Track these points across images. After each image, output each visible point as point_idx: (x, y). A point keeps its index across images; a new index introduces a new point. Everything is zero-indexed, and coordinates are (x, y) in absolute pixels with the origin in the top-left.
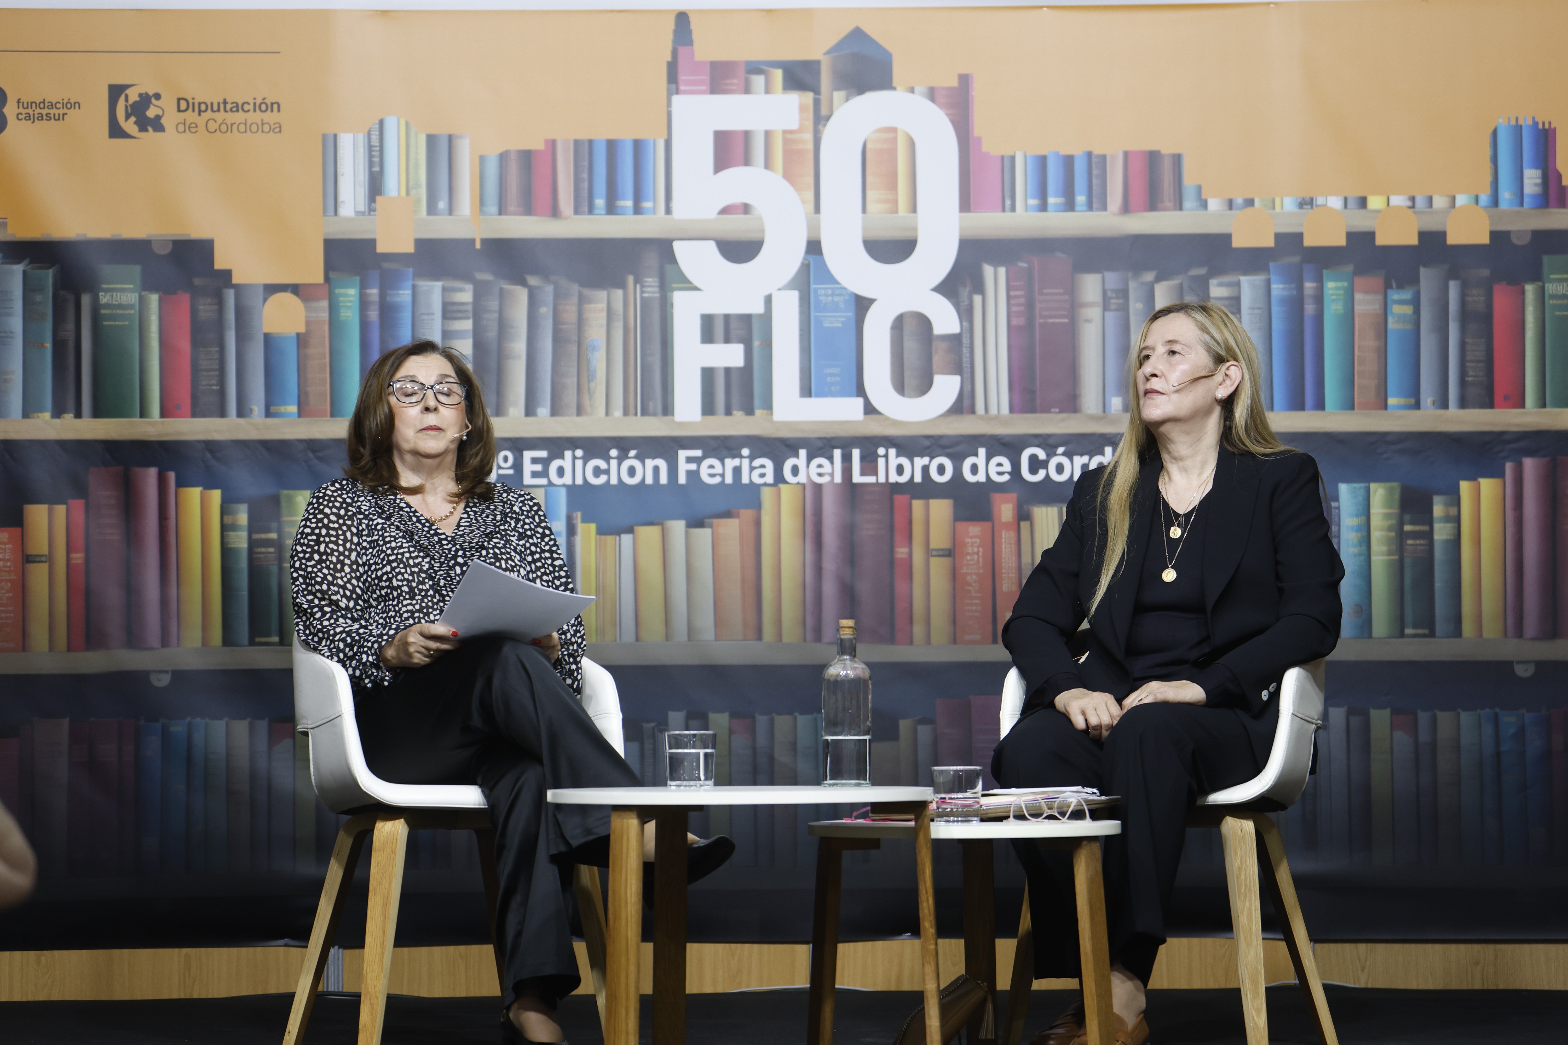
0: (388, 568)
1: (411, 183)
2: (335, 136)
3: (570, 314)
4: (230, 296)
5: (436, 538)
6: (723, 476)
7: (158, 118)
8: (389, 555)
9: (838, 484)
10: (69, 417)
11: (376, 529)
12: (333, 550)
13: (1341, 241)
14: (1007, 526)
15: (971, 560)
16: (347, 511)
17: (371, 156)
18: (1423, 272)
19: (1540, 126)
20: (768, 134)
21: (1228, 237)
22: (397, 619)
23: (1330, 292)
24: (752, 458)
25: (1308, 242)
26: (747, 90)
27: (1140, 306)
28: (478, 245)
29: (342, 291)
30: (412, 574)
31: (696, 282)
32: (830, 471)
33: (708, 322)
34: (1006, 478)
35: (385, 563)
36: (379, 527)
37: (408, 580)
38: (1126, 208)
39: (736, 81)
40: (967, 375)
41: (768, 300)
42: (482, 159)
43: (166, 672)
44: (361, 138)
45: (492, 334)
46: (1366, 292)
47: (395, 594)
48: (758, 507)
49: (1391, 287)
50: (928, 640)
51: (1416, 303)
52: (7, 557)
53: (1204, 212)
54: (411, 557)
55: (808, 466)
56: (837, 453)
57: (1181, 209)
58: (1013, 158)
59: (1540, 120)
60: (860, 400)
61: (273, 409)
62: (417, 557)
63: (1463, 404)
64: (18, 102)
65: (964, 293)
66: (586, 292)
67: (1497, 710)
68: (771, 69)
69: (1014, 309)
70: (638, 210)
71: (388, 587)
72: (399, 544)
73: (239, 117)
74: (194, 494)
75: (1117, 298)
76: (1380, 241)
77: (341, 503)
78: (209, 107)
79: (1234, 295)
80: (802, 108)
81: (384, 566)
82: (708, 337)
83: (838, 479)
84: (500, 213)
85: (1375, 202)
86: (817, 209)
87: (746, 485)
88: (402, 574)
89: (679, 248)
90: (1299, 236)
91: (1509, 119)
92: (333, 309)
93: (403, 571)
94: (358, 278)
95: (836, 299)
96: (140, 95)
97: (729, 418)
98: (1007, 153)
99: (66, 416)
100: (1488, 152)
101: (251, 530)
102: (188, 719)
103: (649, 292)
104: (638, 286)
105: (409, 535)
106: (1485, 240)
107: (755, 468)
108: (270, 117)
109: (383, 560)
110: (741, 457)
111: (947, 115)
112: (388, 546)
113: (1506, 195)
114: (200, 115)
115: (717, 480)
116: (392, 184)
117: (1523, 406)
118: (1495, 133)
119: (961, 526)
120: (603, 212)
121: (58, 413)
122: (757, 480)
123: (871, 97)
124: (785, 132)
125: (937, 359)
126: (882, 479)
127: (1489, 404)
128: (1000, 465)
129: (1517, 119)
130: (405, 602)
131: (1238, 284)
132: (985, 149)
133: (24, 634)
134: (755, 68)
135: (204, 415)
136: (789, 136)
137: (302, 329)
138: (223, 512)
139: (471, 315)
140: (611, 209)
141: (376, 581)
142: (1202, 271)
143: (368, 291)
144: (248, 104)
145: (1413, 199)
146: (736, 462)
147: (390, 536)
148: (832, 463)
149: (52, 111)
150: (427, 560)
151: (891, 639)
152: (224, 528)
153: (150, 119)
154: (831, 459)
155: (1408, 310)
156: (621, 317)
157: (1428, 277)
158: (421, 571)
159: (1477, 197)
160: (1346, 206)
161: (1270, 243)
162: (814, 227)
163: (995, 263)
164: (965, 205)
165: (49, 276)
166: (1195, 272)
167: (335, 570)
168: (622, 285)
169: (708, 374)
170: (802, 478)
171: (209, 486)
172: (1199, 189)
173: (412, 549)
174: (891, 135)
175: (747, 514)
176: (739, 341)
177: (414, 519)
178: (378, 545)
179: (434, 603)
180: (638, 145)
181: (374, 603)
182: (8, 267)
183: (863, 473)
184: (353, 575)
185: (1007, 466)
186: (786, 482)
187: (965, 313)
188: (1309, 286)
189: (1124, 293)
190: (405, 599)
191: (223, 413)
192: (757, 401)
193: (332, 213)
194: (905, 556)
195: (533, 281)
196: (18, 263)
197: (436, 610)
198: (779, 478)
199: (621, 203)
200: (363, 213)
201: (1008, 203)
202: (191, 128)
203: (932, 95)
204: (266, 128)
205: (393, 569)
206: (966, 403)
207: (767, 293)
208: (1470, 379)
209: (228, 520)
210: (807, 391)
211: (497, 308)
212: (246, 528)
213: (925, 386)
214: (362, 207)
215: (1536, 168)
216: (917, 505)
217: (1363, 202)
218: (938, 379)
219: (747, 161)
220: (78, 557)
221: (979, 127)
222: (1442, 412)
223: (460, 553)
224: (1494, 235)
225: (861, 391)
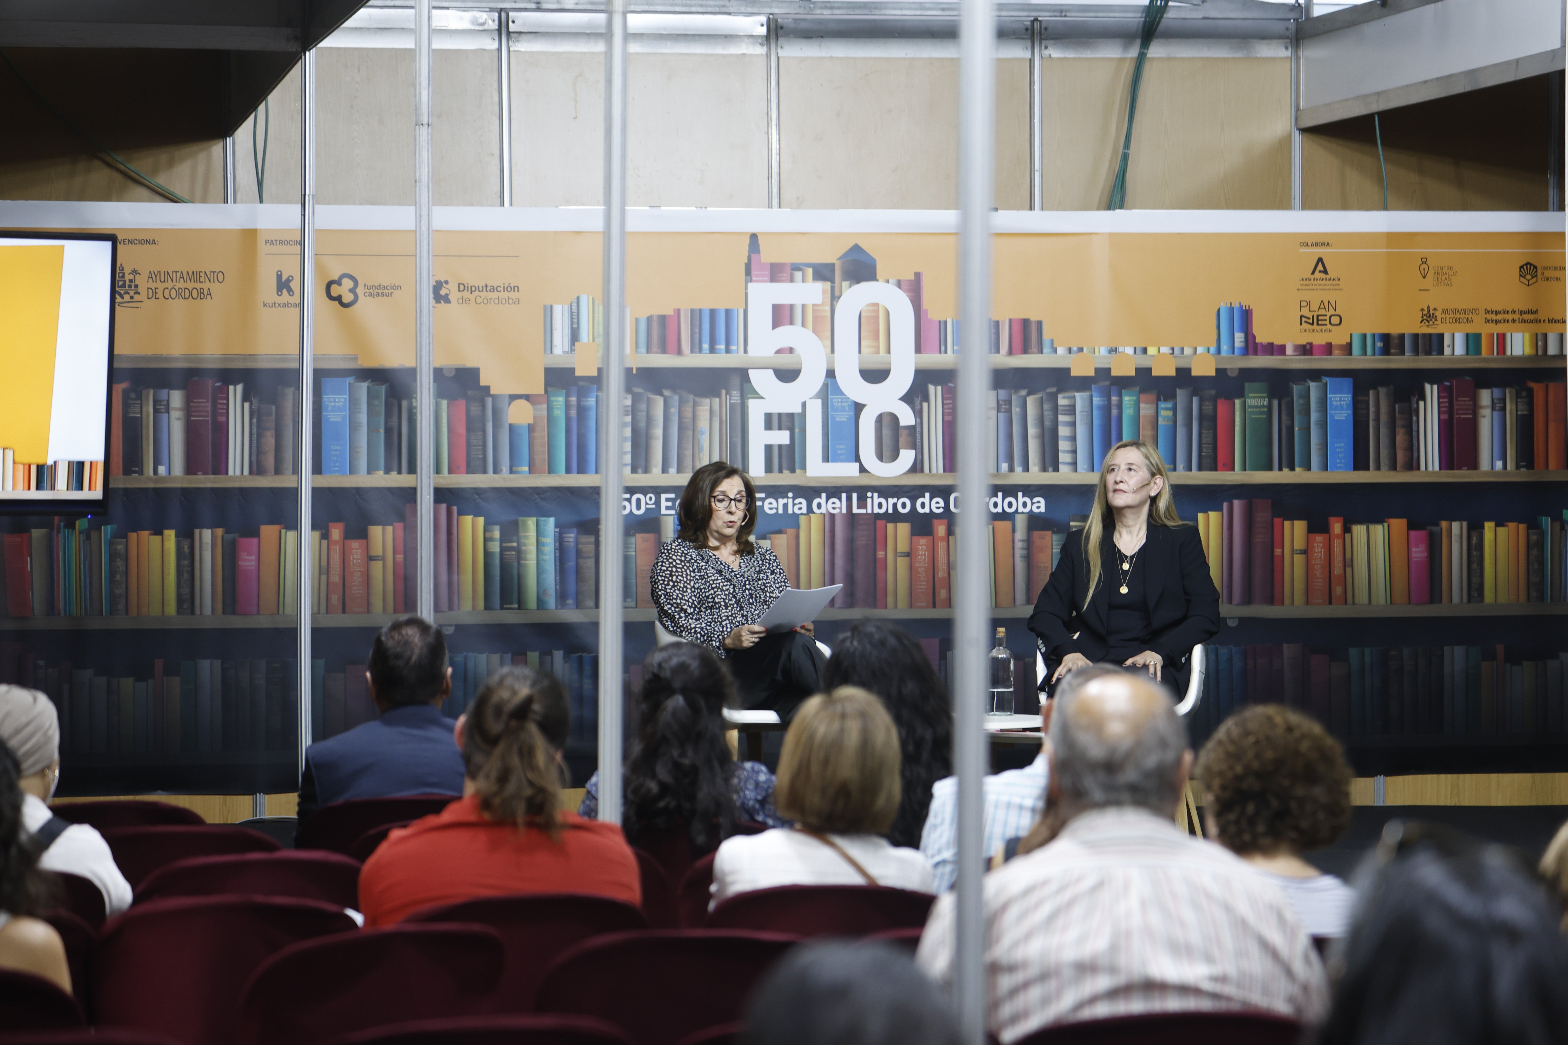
0: (712, 592)
1: (596, 335)
2: (551, 306)
3: (688, 412)
4: (489, 402)
5: (733, 574)
6: (777, 509)
7: (447, 295)
8: (712, 584)
9: (844, 514)
10: (394, 474)
11: (702, 569)
12: (680, 580)
13: (1132, 373)
14: (942, 539)
15: (921, 559)
16: (686, 558)
17: (572, 319)
18: (1178, 391)
19: (1244, 308)
20: (804, 307)
21: (1068, 370)
22: (719, 619)
23: (1126, 403)
24: (794, 498)
25: (1114, 373)
26: (792, 280)
27: (1018, 410)
28: (634, 372)
29: (555, 399)
30: (725, 595)
31: (762, 394)
32: (840, 506)
33: (768, 417)
34: (941, 510)
35: (710, 588)
36: (703, 568)
37: (723, 599)
38: (1011, 352)
39: (785, 275)
40: (919, 450)
41: (804, 405)
42: (637, 320)
43: (451, 625)
44: (566, 307)
45: (642, 424)
46: (1146, 403)
47: (717, 606)
48: (798, 527)
49: (1161, 400)
50: (896, 606)
51: (1174, 410)
52: (358, 557)
53: (1055, 355)
54: (724, 585)
55: (827, 503)
56: (844, 496)
57: (1042, 353)
58: (946, 322)
59: (1243, 304)
60: (857, 464)
61: (514, 469)
62: (726, 585)
63: (1200, 468)
64: (365, 286)
65: (917, 401)
66: (698, 399)
67: (1217, 646)
68: (806, 268)
69: (946, 411)
70: (728, 351)
71: (712, 602)
72: (716, 578)
73: (495, 295)
74: (468, 520)
75: (1005, 405)
76: (1154, 373)
77: (682, 554)
78: (478, 289)
79: (1072, 403)
80: (824, 292)
81: (709, 590)
82: (768, 426)
83: (844, 511)
84: (648, 353)
85: (1152, 351)
86: (833, 351)
87: (790, 514)
88: (720, 595)
89: (751, 373)
90: (1109, 370)
91: (1226, 303)
92: (550, 410)
93: (720, 593)
94: (564, 391)
95: (844, 404)
96: (437, 282)
97: (781, 474)
98: (943, 319)
99: (392, 473)
100: (1215, 322)
101: (502, 541)
102: (465, 653)
103: (734, 400)
104: (728, 396)
105: (720, 572)
106: (1213, 373)
107: (796, 504)
108: (513, 295)
109: (709, 587)
110: (788, 498)
111: (908, 296)
112: (710, 578)
113: (1225, 348)
114: (471, 293)
115: (774, 511)
116: (585, 335)
117: (1233, 470)
118: (1219, 311)
119: (915, 538)
120: (708, 352)
121: (387, 471)
122: (797, 511)
123: (864, 285)
124: (814, 305)
125: (902, 440)
126: (870, 511)
127: (1215, 468)
128: (938, 503)
129: (1231, 303)
130: (723, 611)
131: (1074, 397)
132: (929, 316)
133: (369, 603)
134: (796, 267)
135: (473, 473)
136: (816, 308)
137: (531, 422)
138: (485, 530)
139: (630, 413)
140: (712, 350)
141: (705, 598)
142: (1054, 390)
143: (570, 399)
144: (500, 287)
145: (1173, 349)
146: (785, 501)
147: (711, 573)
148: (841, 501)
149: (385, 291)
150: (732, 587)
151: (874, 605)
152: (486, 540)
153: (441, 295)
154: (840, 499)
155: (1170, 413)
156: (718, 415)
157: (1181, 394)
158: (729, 593)
159: (1209, 348)
160: (1135, 353)
161: (1092, 373)
162: (831, 362)
163: (936, 384)
164: (918, 349)
165: (383, 389)
166: (1049, 390)
167: (683, 591)
168: (718, 395)
169: (769, 448)
170: (823, 510)
171: (477, 514)
172: (1052, 341)
173: (723, 581)
174: (876, 308)
175: (791, 531)
176: (787, 429)
177: (719, 563)
178: (704, 578)
179: (738, 611)
180: (728, 312)
181: (703, 610)
182: (358, 384)
183: (858, 508)
184: (693, 594)
185: (942, 504)
186: (814, 513)
187: (918, 414)
188: (1114, 399)
189: (1009, 402)
190: (723, 609)
191: (485, 472)
192: (797, 465)
193: (550, 352)
194: (883, 556)
195: (667, 393)
196: (364, 381)
197: (739, 615)
198: (810, 510)
199: (718, 347)
200: (567, 352)
201: (943, 348)
202: (465, 301)
203: (899, 284)
204: (511, 301)
205: (715, 592)
206: (918, 466)
207: (803, 400)
208: (1204, 454)
209: (488, 535)
210: (826, 459)
211: (646, 409)
212: (499, 540)
213: (895, 456)
214: (567, 348)
215: (1242, 332)
216: (890, 526)
217: (1145, 351)
218: (902, 452)
219: (791, 323)
220: (400, 557)
221: (926, 304)
222: (1189, 473)
223: (747, 582)
224: (1217, 370)
225: (857, 459)
